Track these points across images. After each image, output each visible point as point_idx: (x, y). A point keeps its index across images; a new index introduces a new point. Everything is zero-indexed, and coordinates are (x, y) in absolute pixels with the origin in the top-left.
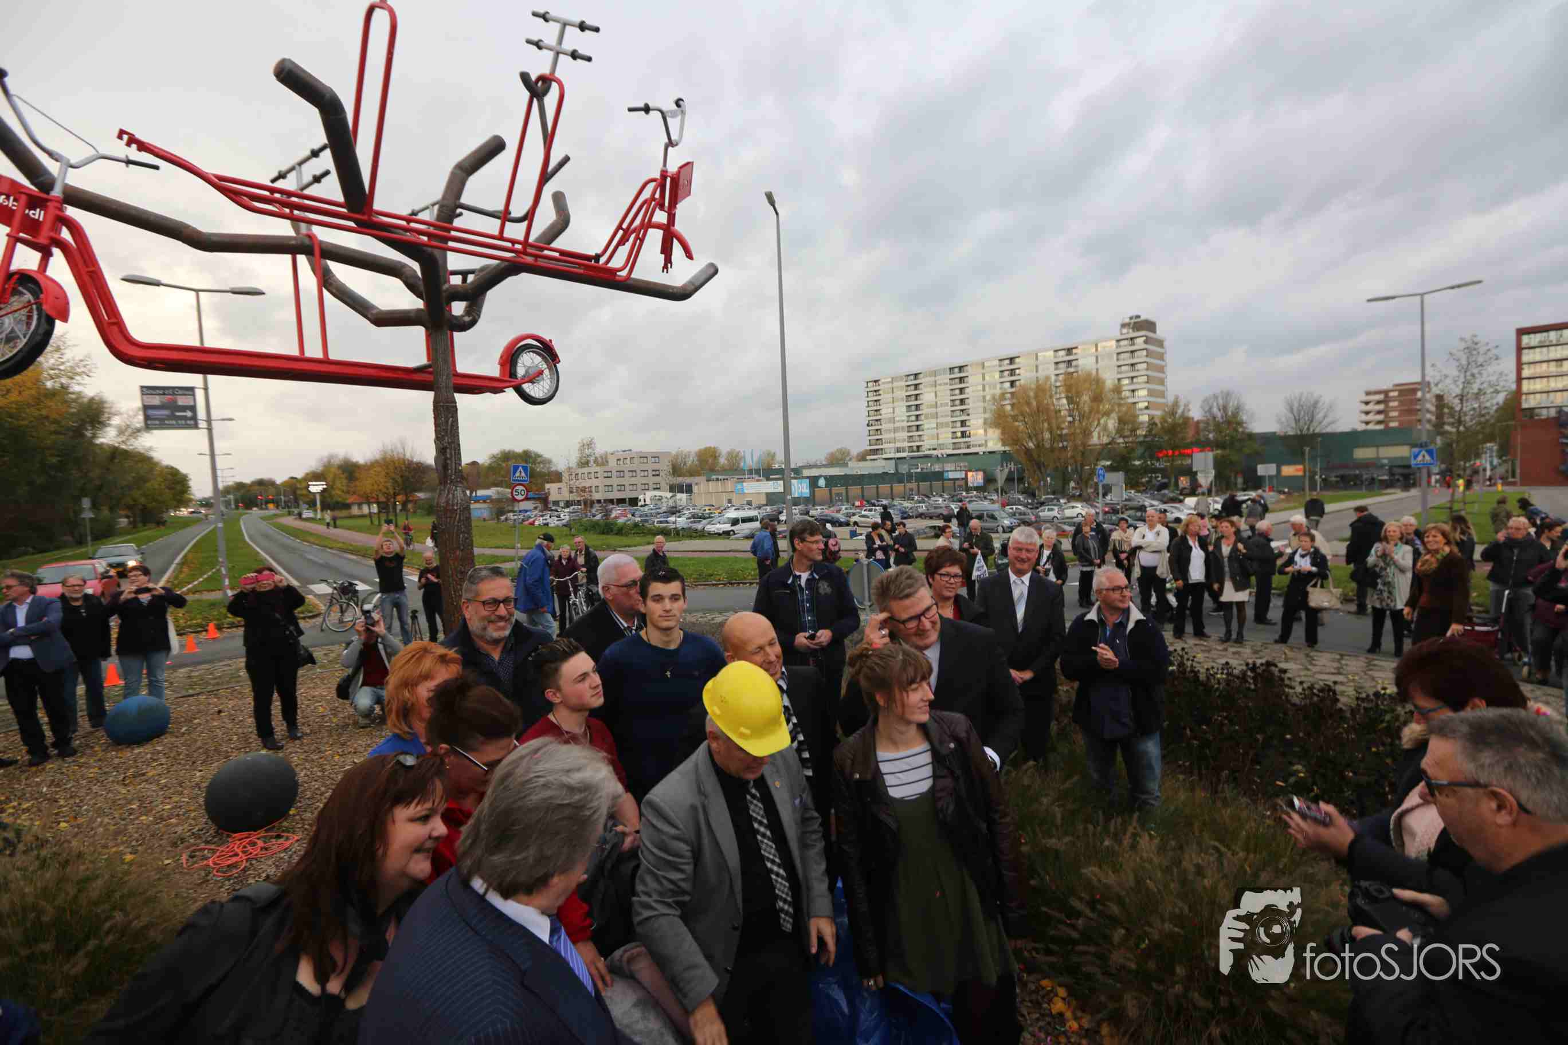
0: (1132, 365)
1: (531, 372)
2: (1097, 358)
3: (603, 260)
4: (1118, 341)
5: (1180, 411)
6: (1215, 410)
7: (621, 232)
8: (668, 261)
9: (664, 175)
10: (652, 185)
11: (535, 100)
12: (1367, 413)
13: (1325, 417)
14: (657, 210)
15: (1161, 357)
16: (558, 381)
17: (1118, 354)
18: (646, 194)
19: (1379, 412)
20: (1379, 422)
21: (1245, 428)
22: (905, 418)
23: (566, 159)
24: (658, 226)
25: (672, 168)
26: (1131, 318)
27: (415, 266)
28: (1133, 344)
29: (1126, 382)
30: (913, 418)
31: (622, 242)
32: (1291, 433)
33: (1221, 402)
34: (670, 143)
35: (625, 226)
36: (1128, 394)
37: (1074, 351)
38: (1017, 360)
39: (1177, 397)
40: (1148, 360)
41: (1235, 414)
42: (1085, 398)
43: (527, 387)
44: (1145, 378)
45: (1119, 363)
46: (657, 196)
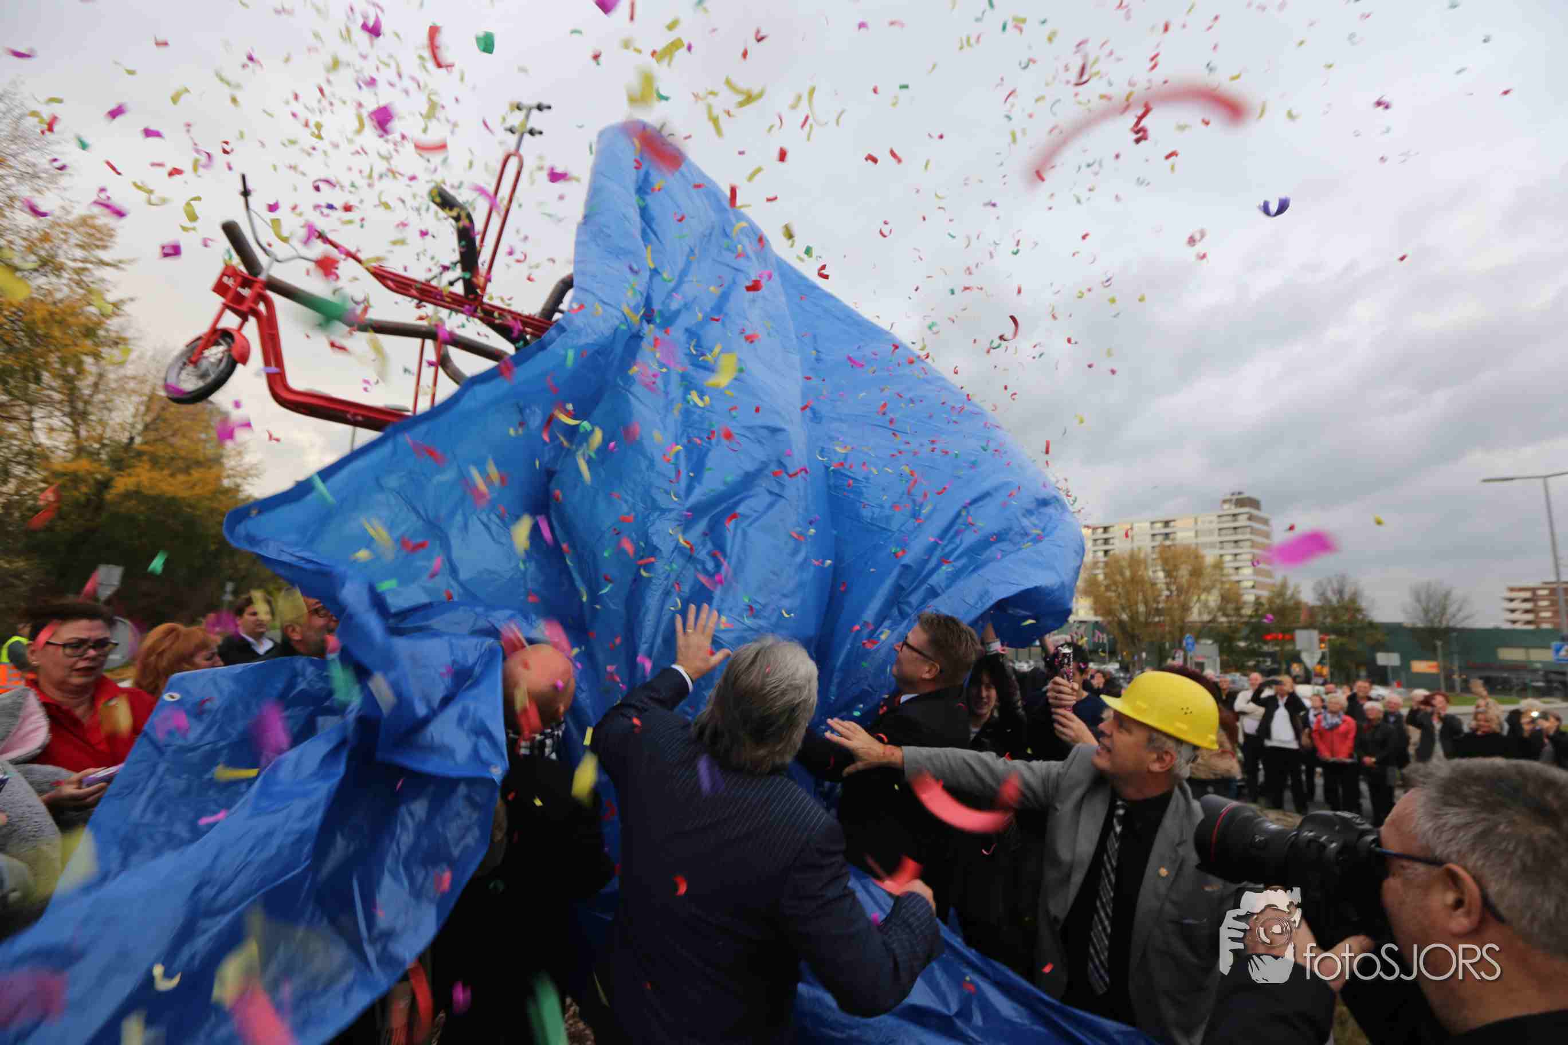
0: (1236, 542)
2: (1197, 532)
4: (1219, 516)
12: (1512, 611)
15: (1267, 535)
17: (1220, 529)
19: (1526, 611)
20: (1527, 622)
21: (1365, 616)
26: (1233, 494)
28: (1235, 521)
29: (1228, 558)
32: (1420, 625)
33: (1336, 585)
36: (1231, 571)
37: (1172, 524)
38: (1111, 529)
40: (1253, 537)
41: (1353, 600)
42: (1184, 573)
44: (1249, 557)
45: (1222, 539)
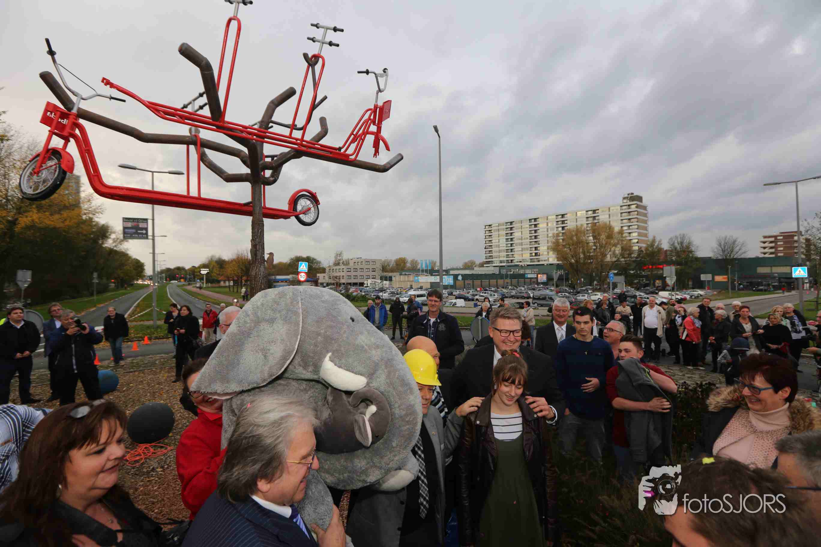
0: (629, 219)
1: (305, 209)
2: (609, 215)
3: (342, 150)
4: (621, 206)
5: (656, 244)
6: (676, 244)
7: (353, 136)
8: (377, 152)
9: (376, 107)
10: (369, 112)
11: (310, 68)
12: (765, 248)
13: (740, 250)
14: (372, 124)
15: (645, 215)
16: (318, 214)
17: (621, 213)
18: (366, 117)
19: (771, 248)
20: (771, 253)
21: (693, 254)
22: (505, 245)
23: (325, 98)
24: (372, 133)
25: (380, 104)
26: (628, 194)
27: (245, 150)
28: (629, 208)
29: (625, 228)
30: (509, 245)
31: (353, 141)
32: (720, 258)
33: (679, 240)
34: (380, 91)
35: (355, 133)
36: (627, 234)
37: (597, 211)
38: (566, 216)
39: (654, 237)
40: (638, 217)
41: (688, 247)
42: (603, 237)
43: (302, 216)
44: (636, 227)
45: (622, 218)
46: (372, 117)
